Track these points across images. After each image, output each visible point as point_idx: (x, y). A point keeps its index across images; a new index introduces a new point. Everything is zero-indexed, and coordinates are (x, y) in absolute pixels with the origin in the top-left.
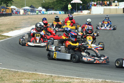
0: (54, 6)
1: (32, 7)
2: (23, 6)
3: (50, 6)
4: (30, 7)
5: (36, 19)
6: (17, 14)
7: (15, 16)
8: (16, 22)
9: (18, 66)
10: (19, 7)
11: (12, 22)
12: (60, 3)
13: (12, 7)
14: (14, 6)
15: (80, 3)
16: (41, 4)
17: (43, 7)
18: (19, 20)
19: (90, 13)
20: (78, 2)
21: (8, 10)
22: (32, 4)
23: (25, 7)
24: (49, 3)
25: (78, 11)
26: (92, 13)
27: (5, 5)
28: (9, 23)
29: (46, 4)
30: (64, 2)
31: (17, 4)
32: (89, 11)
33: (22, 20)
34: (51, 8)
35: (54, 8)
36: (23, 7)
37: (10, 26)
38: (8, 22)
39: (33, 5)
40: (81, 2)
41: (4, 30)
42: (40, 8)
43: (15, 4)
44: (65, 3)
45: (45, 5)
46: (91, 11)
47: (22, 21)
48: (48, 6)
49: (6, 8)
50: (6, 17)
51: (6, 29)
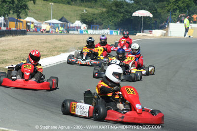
0: (103, 21)
1: (63, 20)
2: (47, 18)
3: (96, 19)
4: (60, 20)
5: (69, 42)
6: (37, 32)
7: (31, 34)
8: (33, 46)
9: (29, 126)
10: (41, 20)
11: (26, 45)
12: (113, 15)
13: (28, 19)
14: (31, 17)
15: (149, 17)
16: (80, 16)
17: (84, 21)
18: (38, 43)
19: (166, 35)
20: (145, 15)
21: (21, 23)
22: (64, 14)
23: (50, 19)
24: (94, 14)
25: (145, 31)
26: (169, 35)
27: (15, 16)
28: (19, 48)
29: (88, 16)
30: (121, 13)
31: (38, 14)
32: (165, 32)
33: (43, 42)
34: (96, 24)
35: (102, 24)
36: (48, 20)
37: (21, 53)
38: (19, 45)
39: (65, 17)
40: (151, 16)
41: (10, 60)
42: (78, 23)
43: (33, 14)
44: (122, 15)
45: (86, 17)
46: (167, 32)
47: (44, 45)
48: (92, 20)
49: (17, 21)
50: (16, 37)
51: (13, 58)
